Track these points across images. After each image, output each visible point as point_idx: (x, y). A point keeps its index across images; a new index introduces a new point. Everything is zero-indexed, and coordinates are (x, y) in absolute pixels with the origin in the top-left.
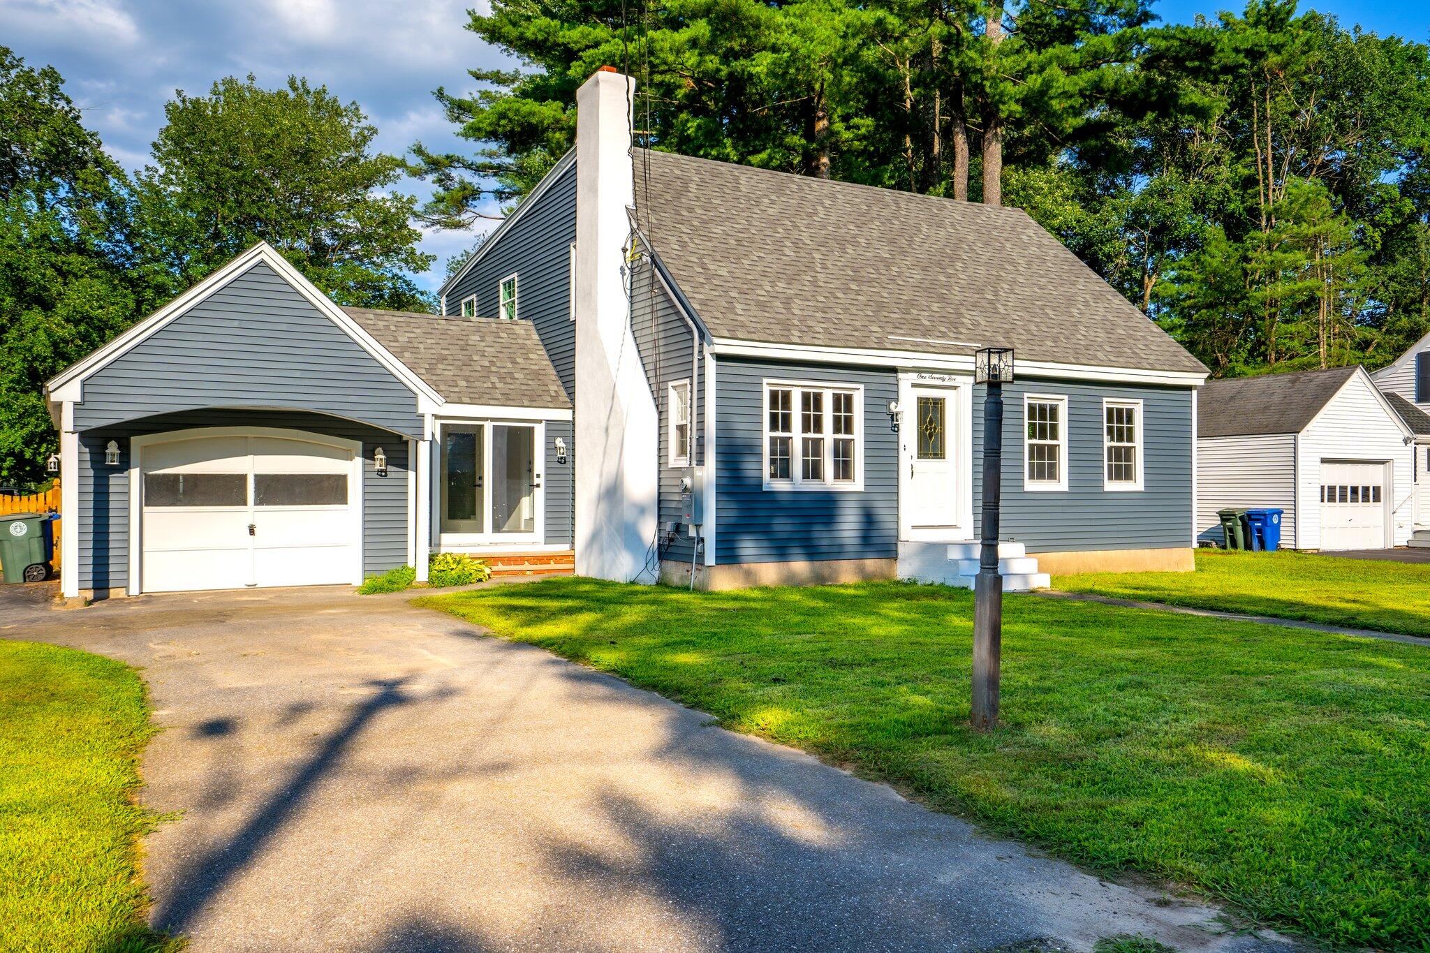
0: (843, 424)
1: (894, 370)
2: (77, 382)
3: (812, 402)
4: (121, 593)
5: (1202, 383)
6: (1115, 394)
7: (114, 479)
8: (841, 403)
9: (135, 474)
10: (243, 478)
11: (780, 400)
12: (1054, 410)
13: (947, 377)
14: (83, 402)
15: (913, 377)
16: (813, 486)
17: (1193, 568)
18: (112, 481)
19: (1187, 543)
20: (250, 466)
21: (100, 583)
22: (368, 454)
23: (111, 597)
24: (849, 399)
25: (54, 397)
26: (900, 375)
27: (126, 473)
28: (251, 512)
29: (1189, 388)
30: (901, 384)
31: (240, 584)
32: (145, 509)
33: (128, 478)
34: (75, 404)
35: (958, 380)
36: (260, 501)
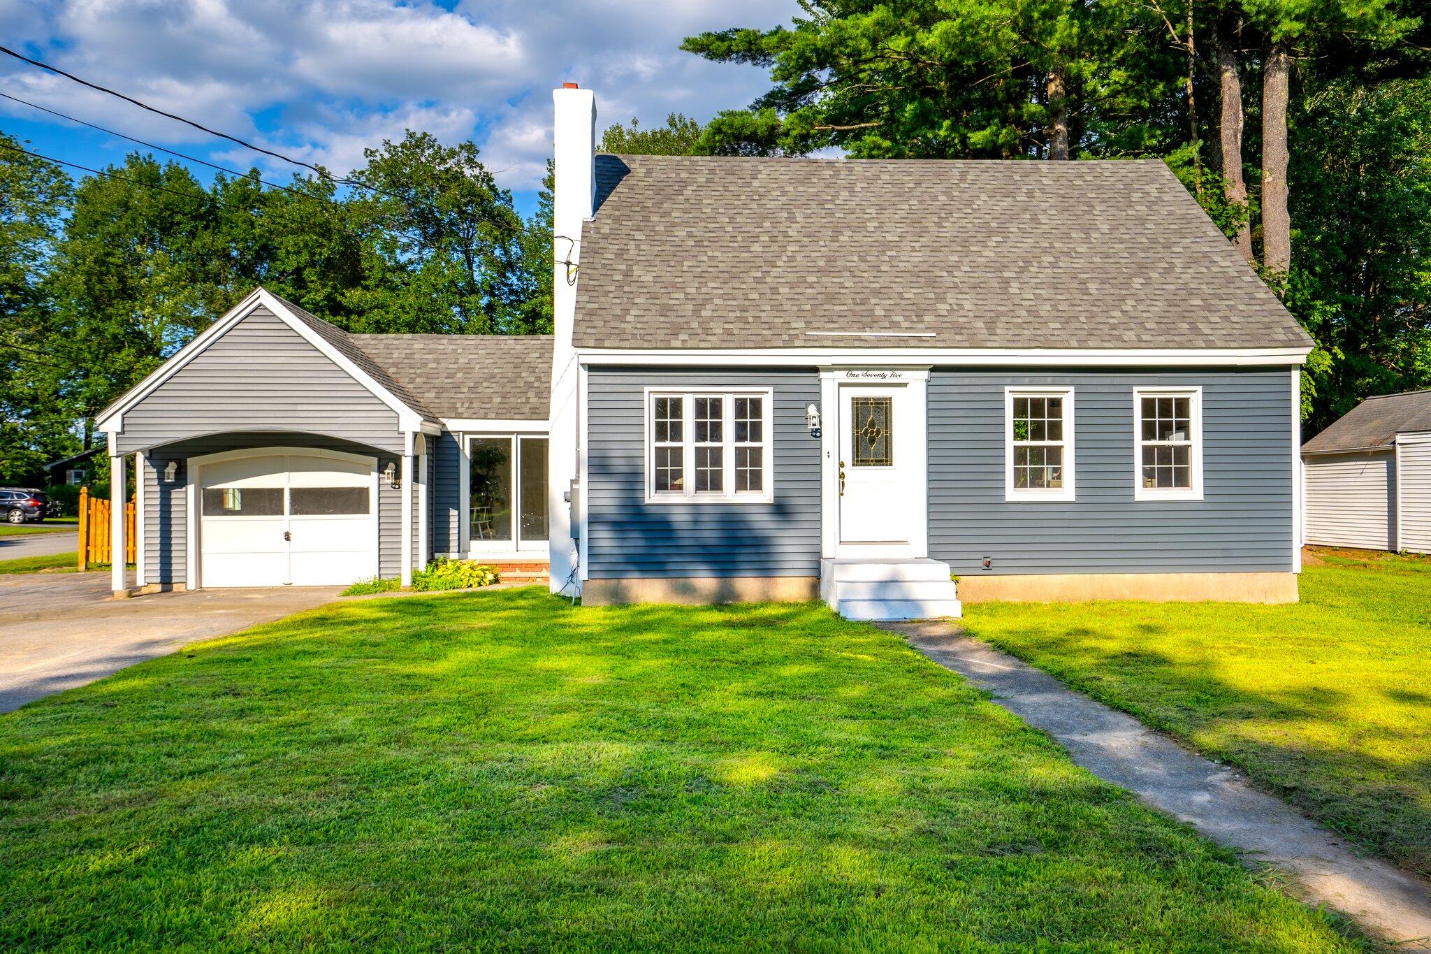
0: (748, 429)
1: (814, 369)
2: (118, 416)
3: (709, 410)
4: (183, 588)
5: (1302, 360)
6: (1156, 380)
7: (176, 494)
8: (749, 410)
9: (191, 488)
10: (280, 492)
11: (668, 409)
12: (1055, 404)
13: (889, 373)
14: (123, 432)
15: (841, 376)
16: (708, 498)
17: (1296, 598)
18: (173, 496)
19: (1283, 564)
20: (286, 481)
21: (166, 581)
22: (381, 470)
23: (174, 590)
24: (756, 405)
25: (102, 429)
26: (822, 375)
27: (184, 489)
28: (287, 520)
29: (1288, 368)
30: (824, 383)
31: (278, 583)
32: (203, 518)
33: (186, 492)
34: (117, 433)
35: (906, 376)
36: (294, 511)
